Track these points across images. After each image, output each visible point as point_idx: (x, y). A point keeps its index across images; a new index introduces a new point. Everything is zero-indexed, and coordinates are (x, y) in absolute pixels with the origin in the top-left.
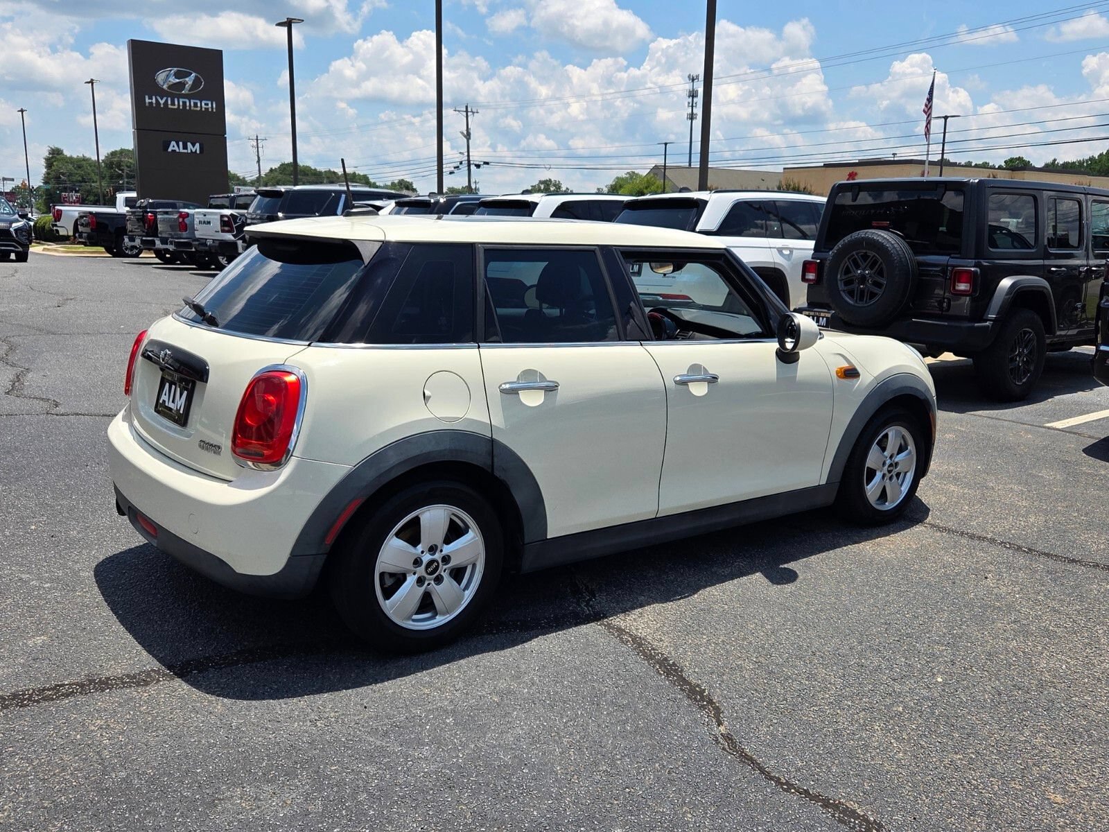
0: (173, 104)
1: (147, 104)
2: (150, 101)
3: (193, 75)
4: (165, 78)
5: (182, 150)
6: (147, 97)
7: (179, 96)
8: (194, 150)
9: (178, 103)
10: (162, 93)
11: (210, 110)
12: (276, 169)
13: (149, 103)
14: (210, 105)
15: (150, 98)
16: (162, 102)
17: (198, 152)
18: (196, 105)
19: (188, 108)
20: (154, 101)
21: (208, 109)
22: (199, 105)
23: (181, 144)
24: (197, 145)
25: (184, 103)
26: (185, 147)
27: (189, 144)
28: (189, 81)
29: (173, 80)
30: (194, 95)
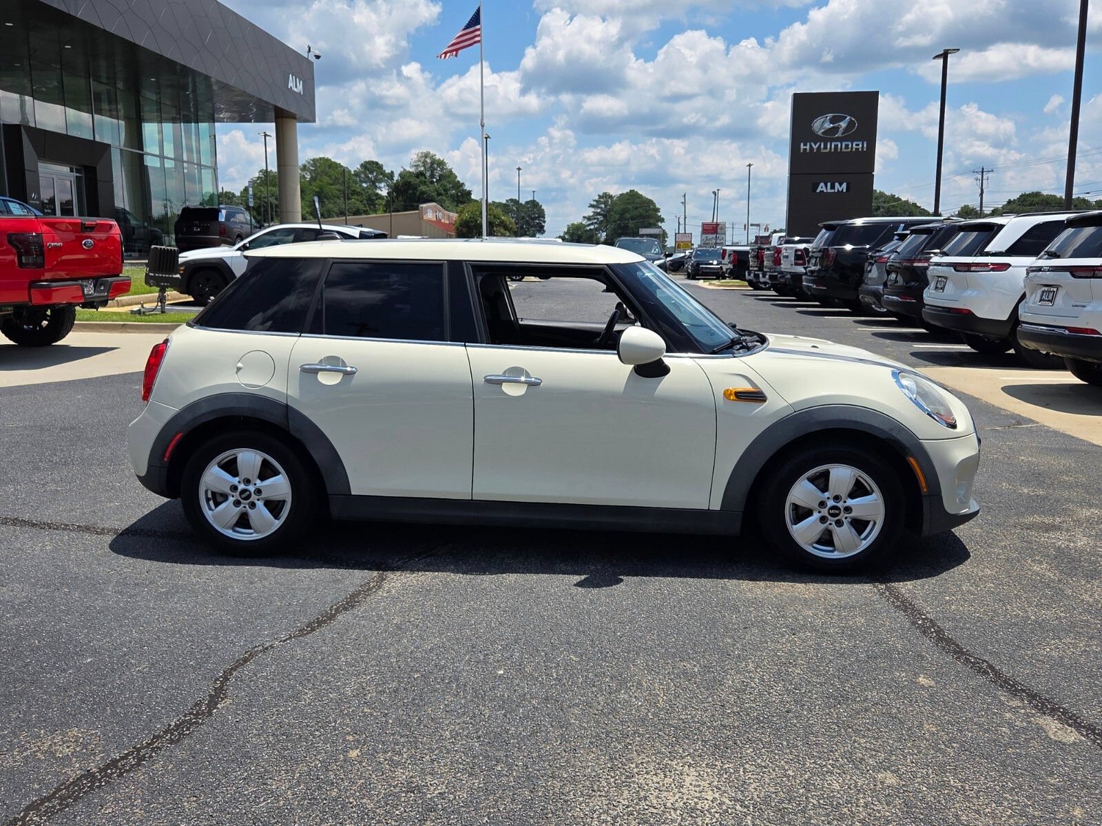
0: (825, 147)
1: (802, 151)
2: (805, 147)
3: (848, 118)
4: (821, 124)
5: (829, 191)
6: (802, 145)
7: (832, 140)
8: (840, 190)
9: (831, 146)
10: (816, 138)
11: (860, 150)
12: (1014, 200)
13: (804, 149)
14: (861, 145)
15: (805, 145)
16: (815, 147)
17: (845, 191)
18: (847, 146)
19: (839, 150)
20: (808, 147)
21: (858, 149)
22: (850, 146)
23: (829, 184)
24: (844, 185)
25: (836, 146)
26: (833, 187)
27: (837, 184)
28: (843, 124)
29: (828, 126)
30: (849, 136)
